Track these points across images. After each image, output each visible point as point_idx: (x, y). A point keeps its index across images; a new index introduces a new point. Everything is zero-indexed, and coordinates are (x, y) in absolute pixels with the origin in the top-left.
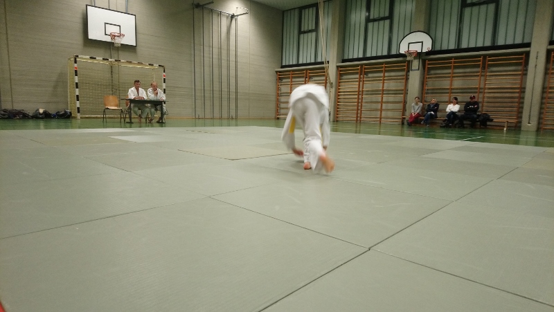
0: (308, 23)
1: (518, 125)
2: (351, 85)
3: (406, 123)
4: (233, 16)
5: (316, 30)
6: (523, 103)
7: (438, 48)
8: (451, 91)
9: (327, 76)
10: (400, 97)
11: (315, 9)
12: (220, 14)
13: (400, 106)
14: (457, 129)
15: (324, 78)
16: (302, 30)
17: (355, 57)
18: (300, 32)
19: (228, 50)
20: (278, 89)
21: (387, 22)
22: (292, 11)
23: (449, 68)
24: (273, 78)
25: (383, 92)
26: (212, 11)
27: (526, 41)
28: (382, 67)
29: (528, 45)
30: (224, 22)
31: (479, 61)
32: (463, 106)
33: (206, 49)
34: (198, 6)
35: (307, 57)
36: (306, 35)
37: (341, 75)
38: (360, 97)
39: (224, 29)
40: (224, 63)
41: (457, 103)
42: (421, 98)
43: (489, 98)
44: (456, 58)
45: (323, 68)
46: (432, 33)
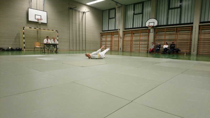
0: (112, 15)
1: (190, 52)
2: (128, 38)
3: (148, 52)
4: (84, 12)
5: (115, 18)
6: (191, 44)
7: (160, 24)
8: (165, 40)
9: (119, 35)
10: (146, 43)
11: (114, 10)
12: (79, 12)
13: (146, 46)
14: (167, 54)
15: (118, 35)
16: (110, 18)
17: (130, 28)
18: (109, 18)
19: (82, 25)
20: (101, 39)
21: (141, 15)
22: (106, 11)
23: (164, 32)
24: (99, 35)
25: (140, 40)
26: (76, 10)
27: (191, 22)
28: (139, 32)
29: (192, 23)
30: (81, 14)
31: (175, 29)
32: (170, 45)
33: (74, 24)
34: (71, 8)
35: (112, 27)
36: (111, 19)
37: (124, 34)
38: (132, 42)
39: (81, 17)
40: (81, 30)
41: (167, 45)
42: (154, 43)
43: (179, 42)
44: (166, 28)
45: (118, 32)
46: (158, 19)
